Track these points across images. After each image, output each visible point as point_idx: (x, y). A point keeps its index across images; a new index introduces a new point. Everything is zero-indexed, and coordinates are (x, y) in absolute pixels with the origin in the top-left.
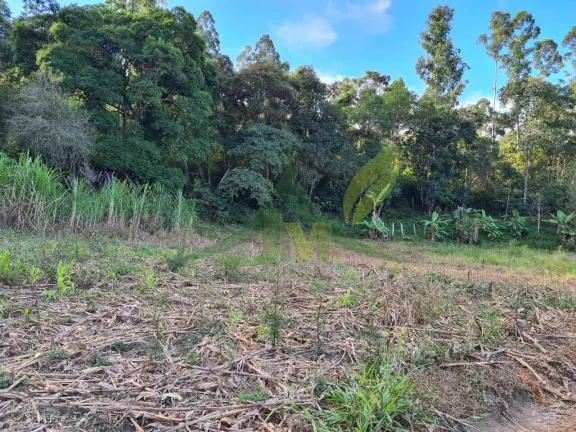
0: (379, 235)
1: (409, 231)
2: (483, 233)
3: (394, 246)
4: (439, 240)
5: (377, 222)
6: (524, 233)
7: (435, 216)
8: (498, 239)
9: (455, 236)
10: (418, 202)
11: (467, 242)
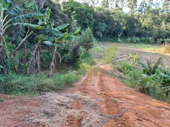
0: (120, 42)
1: (124, 41)
2: (137, 41)
3: (122, 44)
4: (130, 43)
5: (119, 40)
6: (144, 41)
7: (129, 38)
8: (139, 42)
9: (132, 42)
10: (126, 35)
11: (134, 43)
